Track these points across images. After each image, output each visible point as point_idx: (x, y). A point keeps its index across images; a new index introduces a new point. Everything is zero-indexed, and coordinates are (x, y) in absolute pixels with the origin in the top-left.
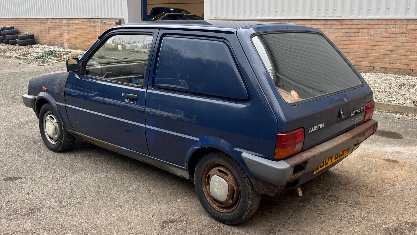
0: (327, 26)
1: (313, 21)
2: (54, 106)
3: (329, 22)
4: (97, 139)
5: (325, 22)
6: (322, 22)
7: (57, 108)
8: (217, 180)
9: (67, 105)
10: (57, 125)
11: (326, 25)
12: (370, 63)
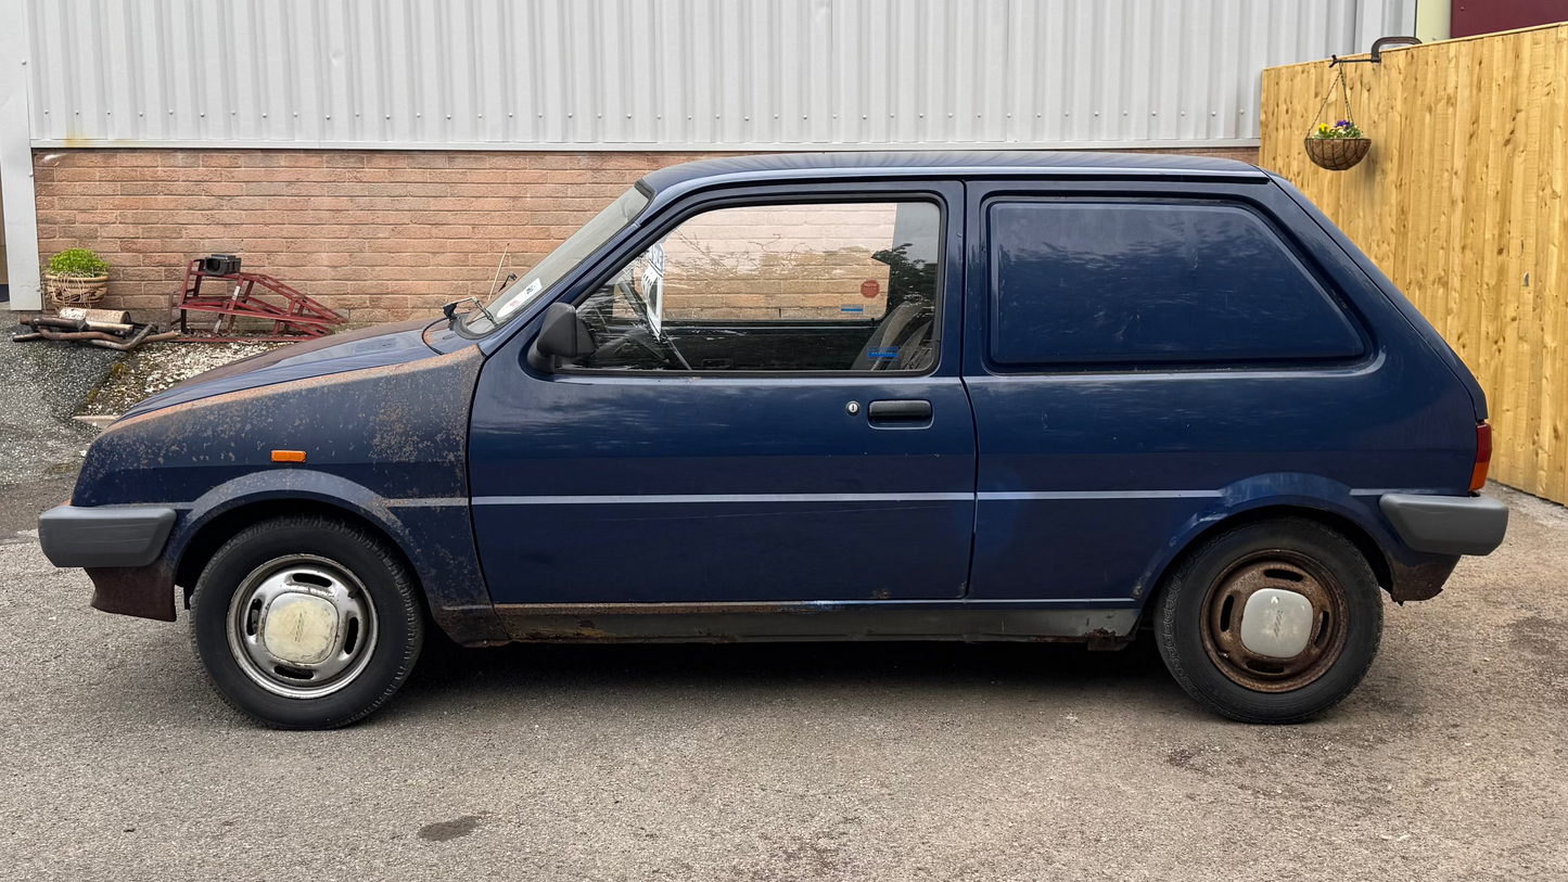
0: (604, 177)
1: (548, 157)
2: (384, 519)
3: (613, 163)
4: (660, 605)
5: (597, 163)
6: (585, 161)
7: (399, 523)
8: (1274, 599)
9: (477, 501)
10: (353, 607)
11: (603, 172)
12: (767, 295)
